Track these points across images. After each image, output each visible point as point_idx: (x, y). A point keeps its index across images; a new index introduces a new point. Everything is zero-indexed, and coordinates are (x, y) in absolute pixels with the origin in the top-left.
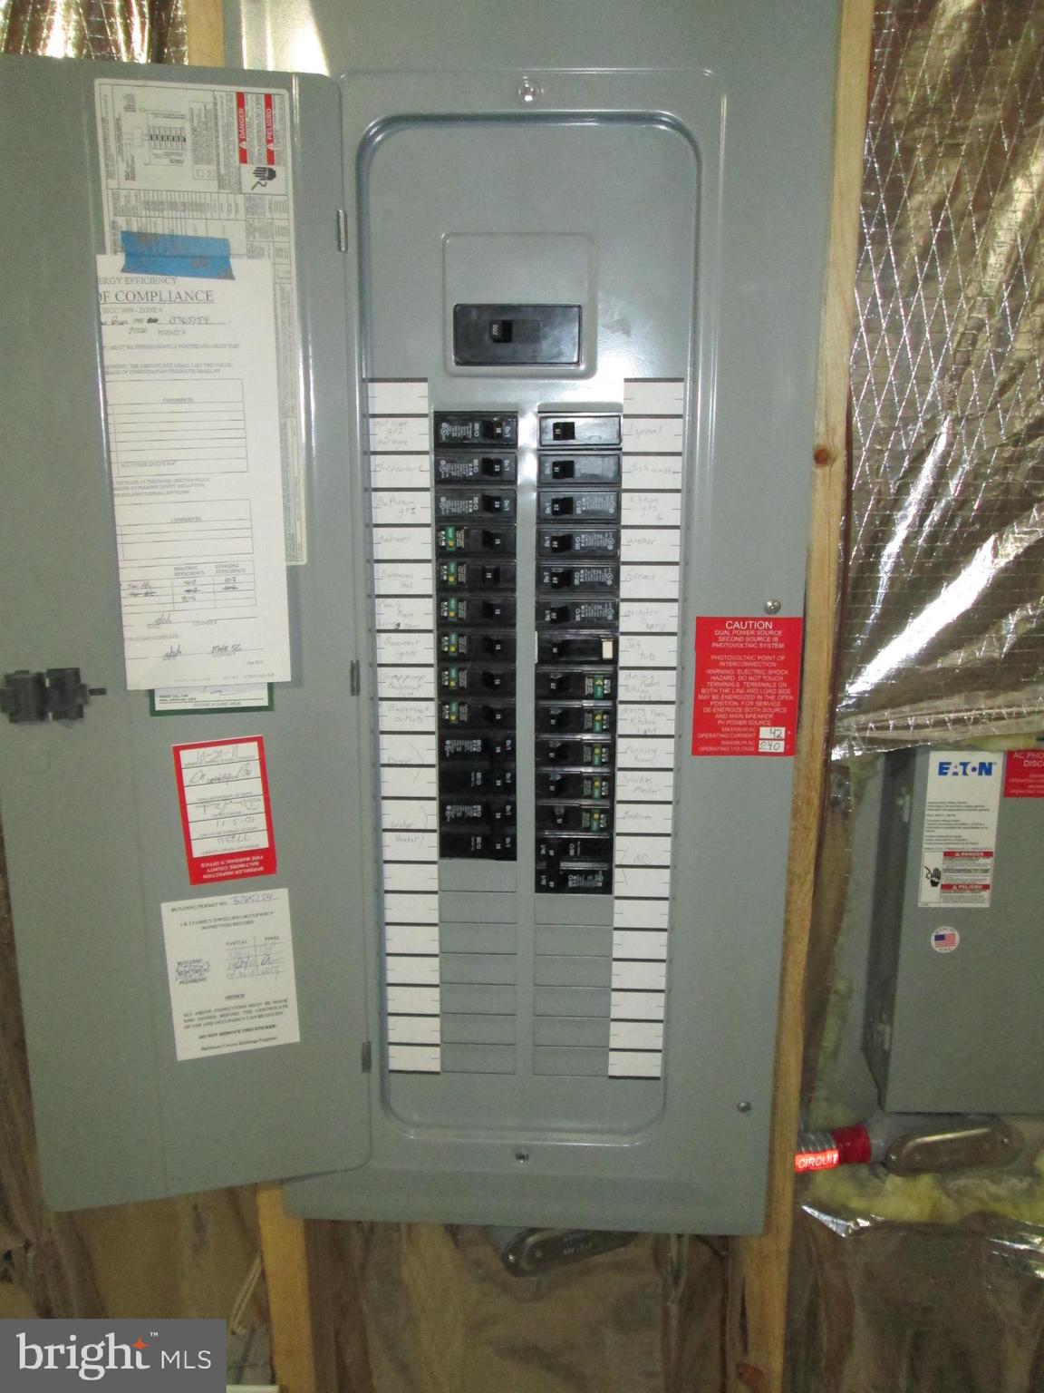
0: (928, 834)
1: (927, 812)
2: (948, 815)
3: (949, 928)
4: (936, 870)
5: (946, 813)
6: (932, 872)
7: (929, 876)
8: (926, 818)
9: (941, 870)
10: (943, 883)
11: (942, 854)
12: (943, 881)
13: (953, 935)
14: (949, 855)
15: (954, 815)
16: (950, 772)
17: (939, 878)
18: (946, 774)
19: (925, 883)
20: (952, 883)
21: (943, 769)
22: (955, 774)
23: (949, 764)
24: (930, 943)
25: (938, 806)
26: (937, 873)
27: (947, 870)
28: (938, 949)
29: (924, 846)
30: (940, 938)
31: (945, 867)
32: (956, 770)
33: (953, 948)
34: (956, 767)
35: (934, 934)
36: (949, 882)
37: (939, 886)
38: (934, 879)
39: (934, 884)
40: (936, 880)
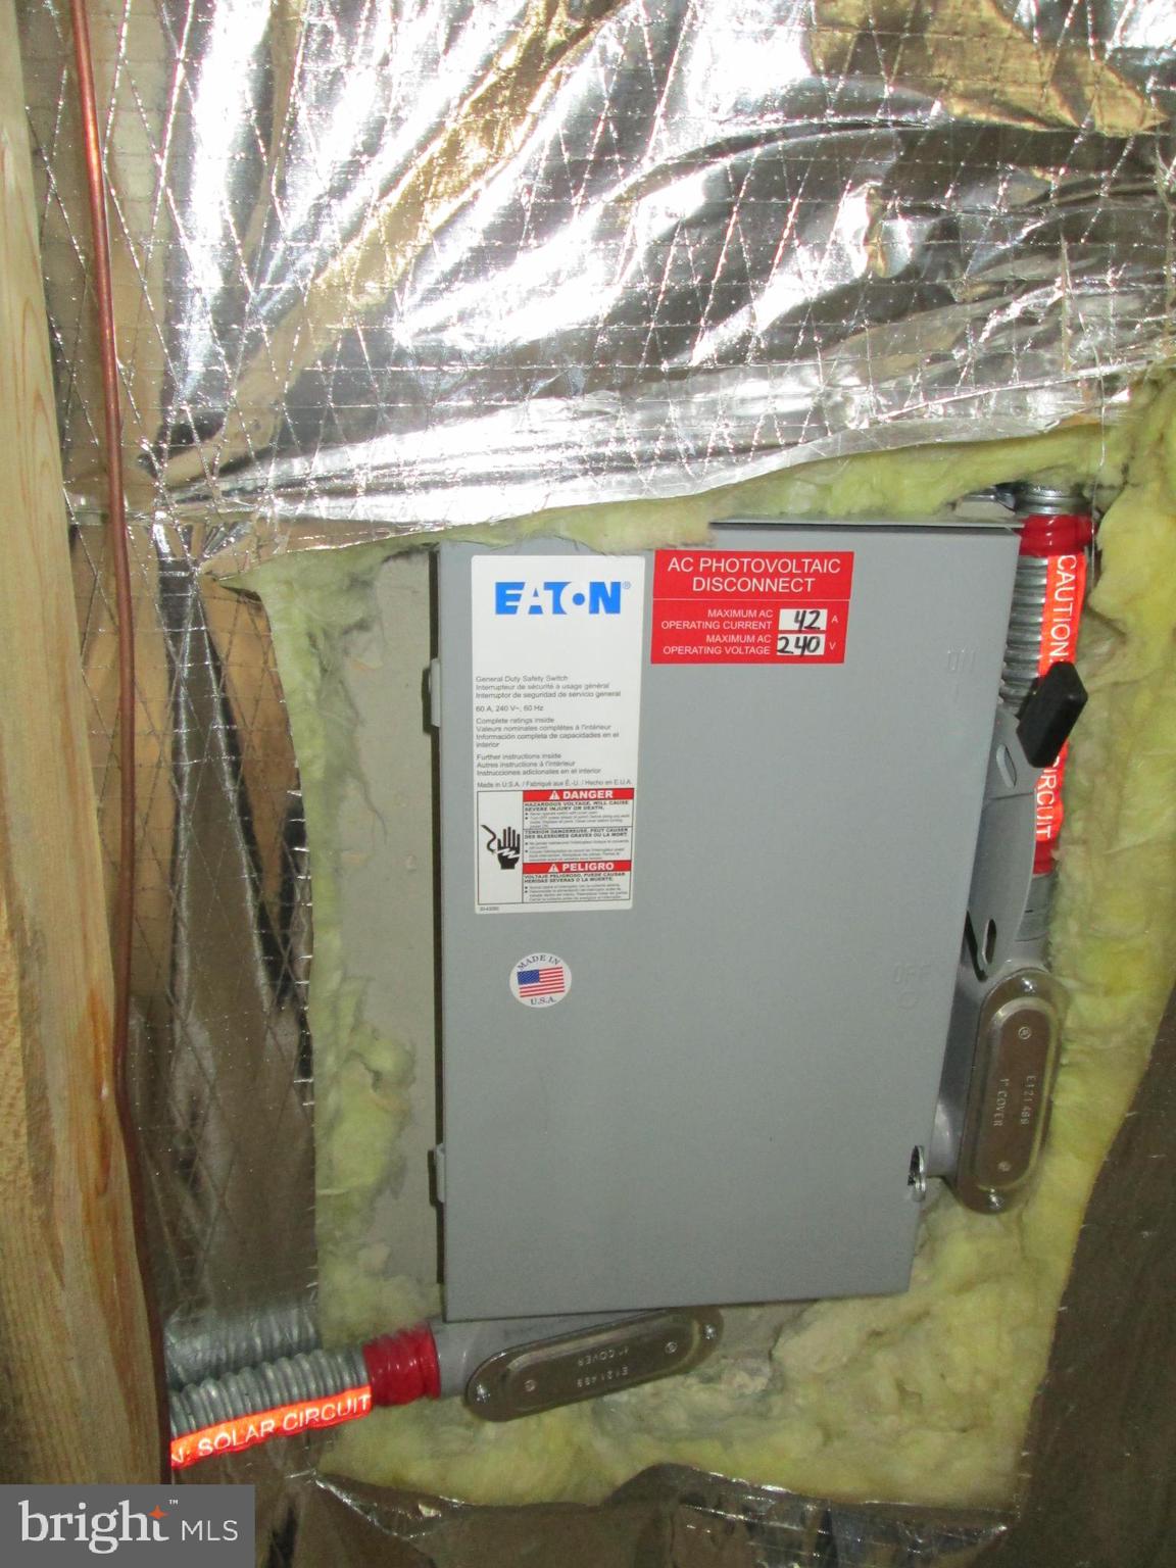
0: (484, 751)
1: (477, 702)
2: (527, 708)
3: (548, 956)
4: (509, 833)
5: (522, 702)
6: (500, 836)
7: (494, 845)
8: (476, 715)
9: (519, 831)
10: (527, 860)
11: (520, 795)
12: (526, 857)
13: (558, 972)
14: (533, 796)
15: (540, 708)
16: (524, 605)
17: (517, 851)
18: (513, 610)
19: (488, 862)
20: (547, 859)
21: (506, 597)
22: (536, 610)
23: (520, 586)
24: (508, 986)
25: (503, 687)
26: (511, 840)
27: (532, 832)
28: (526, 1001)
29: (477, 779)
30: (528, 977)
31: (527, 825)
32: (536, 602)
33: (558, 997)
34: (536, 594)
35: (516, 970)
36: (538, 859)
37: (519, 866)
38: (506, 852)
39: (507, 863)
40: (511, 855)
